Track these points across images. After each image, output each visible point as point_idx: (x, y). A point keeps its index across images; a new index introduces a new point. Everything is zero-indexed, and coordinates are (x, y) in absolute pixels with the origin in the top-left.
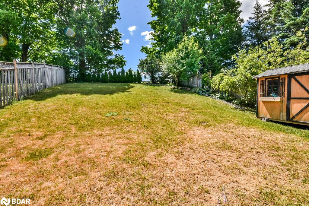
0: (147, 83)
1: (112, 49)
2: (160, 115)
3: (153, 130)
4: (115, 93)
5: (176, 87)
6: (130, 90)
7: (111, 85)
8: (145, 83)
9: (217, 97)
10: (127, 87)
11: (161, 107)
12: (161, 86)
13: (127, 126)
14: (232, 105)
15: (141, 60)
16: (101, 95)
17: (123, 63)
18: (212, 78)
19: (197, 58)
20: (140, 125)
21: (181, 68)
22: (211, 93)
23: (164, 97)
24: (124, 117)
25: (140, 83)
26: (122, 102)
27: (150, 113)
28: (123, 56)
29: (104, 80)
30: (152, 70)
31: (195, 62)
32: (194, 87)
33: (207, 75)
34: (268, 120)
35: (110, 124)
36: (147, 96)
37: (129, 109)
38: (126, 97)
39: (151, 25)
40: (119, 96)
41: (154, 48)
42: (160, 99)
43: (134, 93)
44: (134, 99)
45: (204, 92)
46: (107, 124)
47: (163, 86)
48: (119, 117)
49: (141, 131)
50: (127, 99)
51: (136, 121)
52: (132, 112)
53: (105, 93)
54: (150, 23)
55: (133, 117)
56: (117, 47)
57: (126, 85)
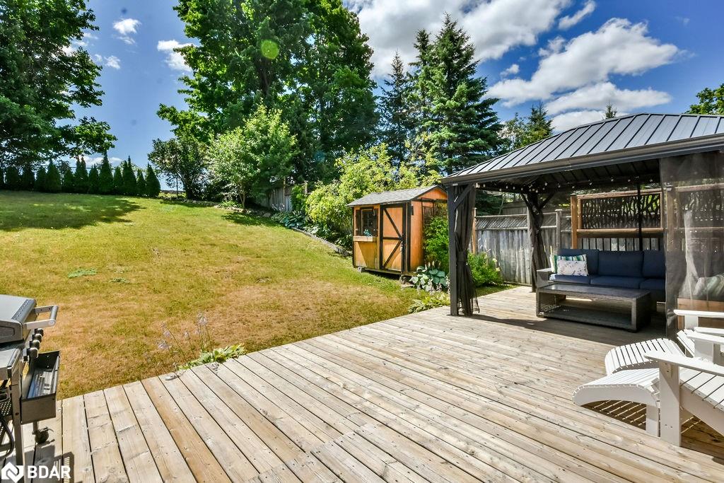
0: (174, 199)
1: (69, 100)
2: (189, 270)
3: (169, 295)
4: (86, 224)
5: (241, 210)
6: (128, 216)
7: (72, 203)
8: (169, 196)
9: (314, 232)
10: (118, 208)
11: (196, 255)
12: (209, 206)
13: (119, 292)
14: (334, 247)
15: (158, 144)
16: (46, 230)
17: (106, 141)
18: (308, 195)
19: (284, 153)
20: (145, 289)
21: (251, 172)
22: (305, 225)
23: (209, 233)
24: (112, 277)
25: (155, 198)
26: (105, 245)
27: (169, 267)
28: (105, 123)
29: (48, 185)
30: (187, 167)
31: (280, 161)
32: (277, 212)
33: (300, 189)
34: (364, 270)
35: (81, 290)
36: (168, 231)
37: (123, 261)
38: (118, 233)
39: (184, 55)
40: (99, 232)
41: (193, 112)
42: (197, 239)
43: (137, 224)
44: (137, 239)
45: (293, 222)
46: (74, 291)
47: (213, 205)
48: (102, 278)
49: (147, 298)
50: (119, 239)
51: (139, 282)
52: (131, 267)
53: (59, 225)
54: (180, 51)
55: (133, 275)
56: (87, 97)
57: (117, 203)
